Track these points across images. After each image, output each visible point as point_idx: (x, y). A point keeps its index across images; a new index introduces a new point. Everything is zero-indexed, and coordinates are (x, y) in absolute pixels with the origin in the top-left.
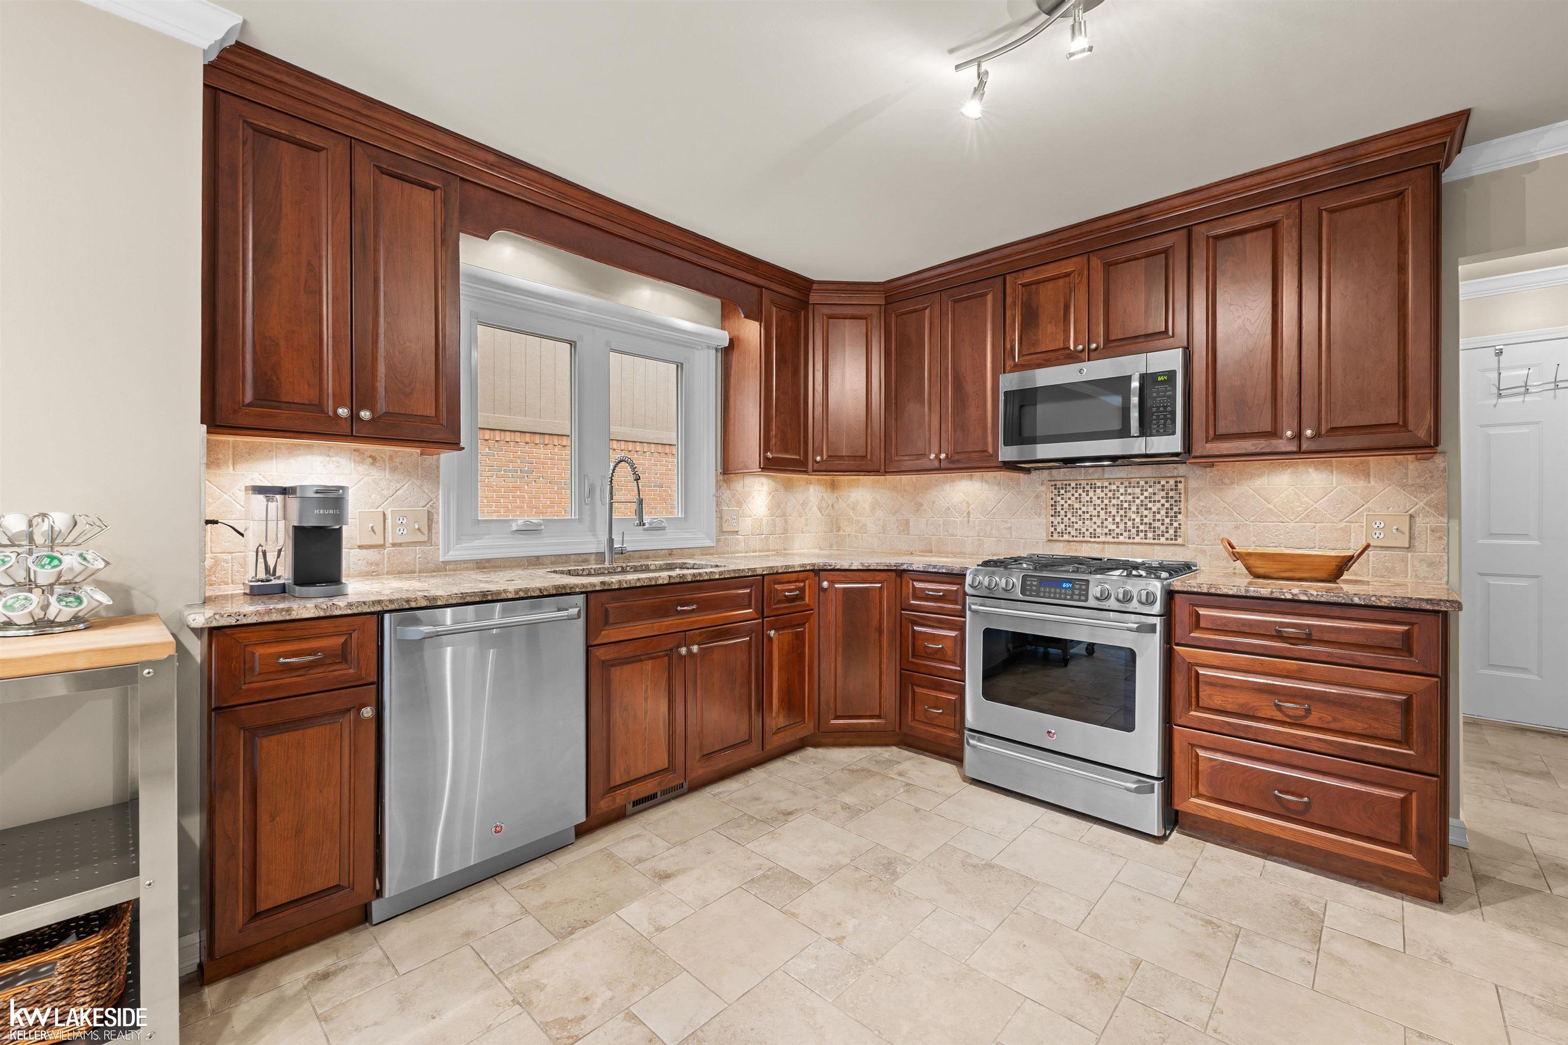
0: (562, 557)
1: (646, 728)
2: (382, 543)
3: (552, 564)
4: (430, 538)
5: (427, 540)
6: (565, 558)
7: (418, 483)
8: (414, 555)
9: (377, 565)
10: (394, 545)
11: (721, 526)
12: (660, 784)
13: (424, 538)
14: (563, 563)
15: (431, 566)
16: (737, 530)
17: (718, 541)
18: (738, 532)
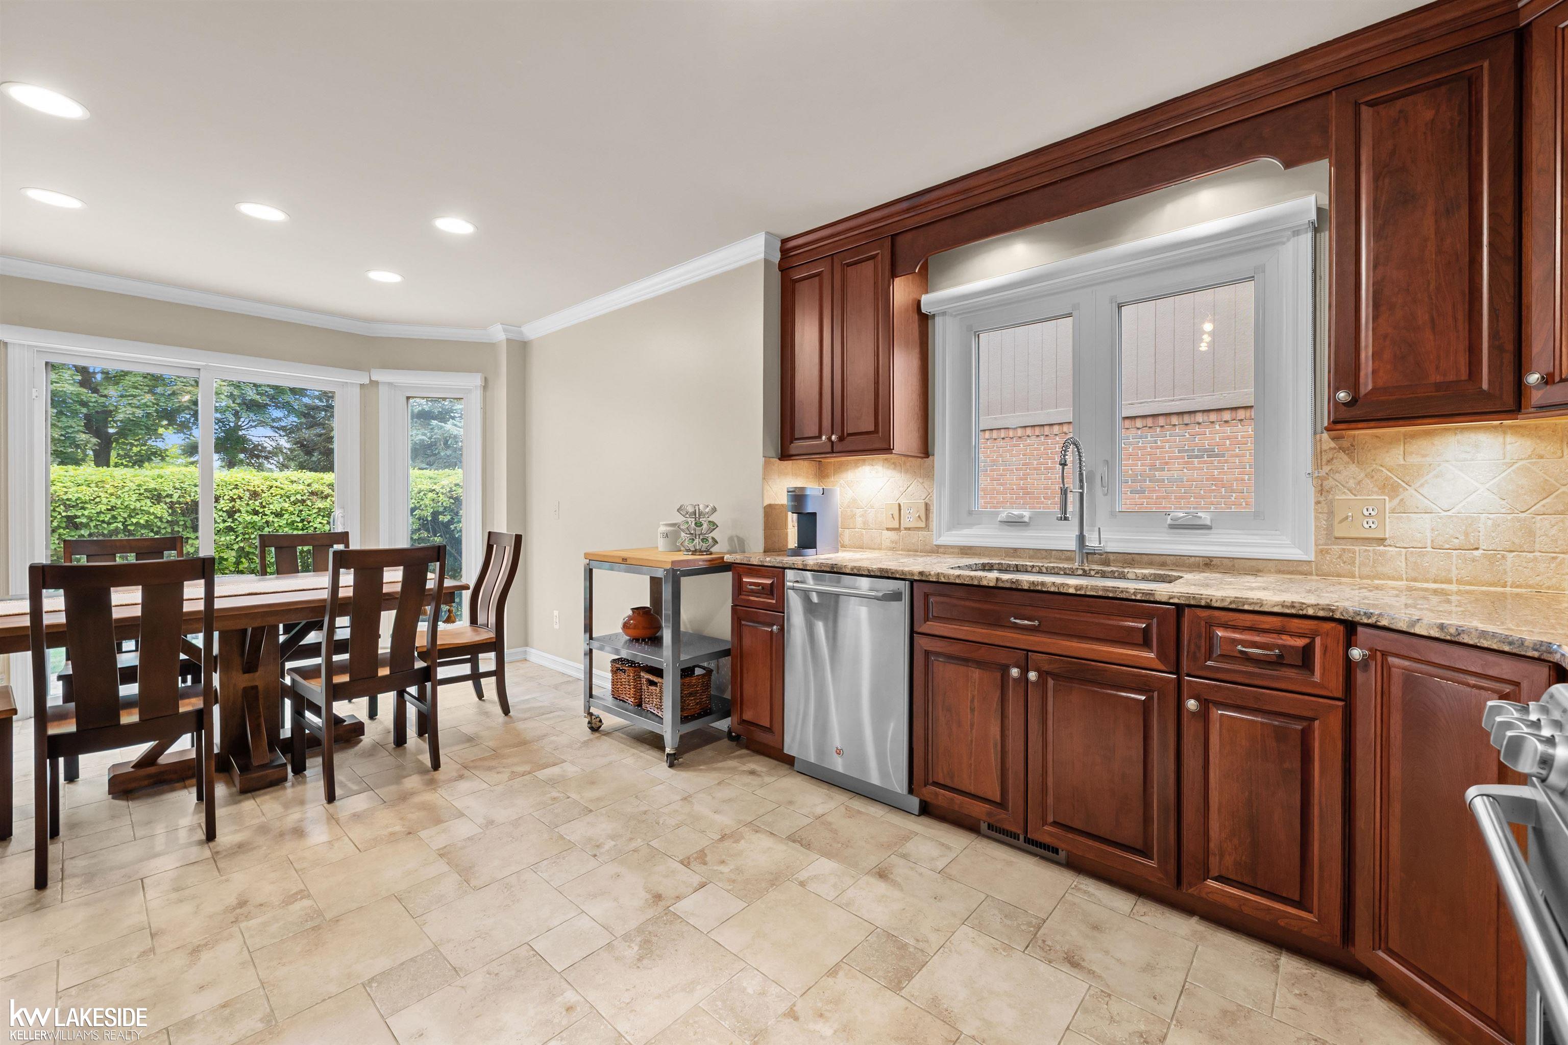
0: (1042, 552)
1: (972, 741)
2: (898, 526)
3: (1029, 558)
4: (927, 525)
5: (924, 526)
6: (1044, 553)
7: (921, 480)
8: (917, 538)
9: (896, 543)
10: (906, 529)
11: (1330, 529)
12: (989, 814)
13: (923, 525)
14: (1043, 559)
15: (928, 548)
16: (1382, 536)
17: (1321, 552)
18: (1384, 540)
